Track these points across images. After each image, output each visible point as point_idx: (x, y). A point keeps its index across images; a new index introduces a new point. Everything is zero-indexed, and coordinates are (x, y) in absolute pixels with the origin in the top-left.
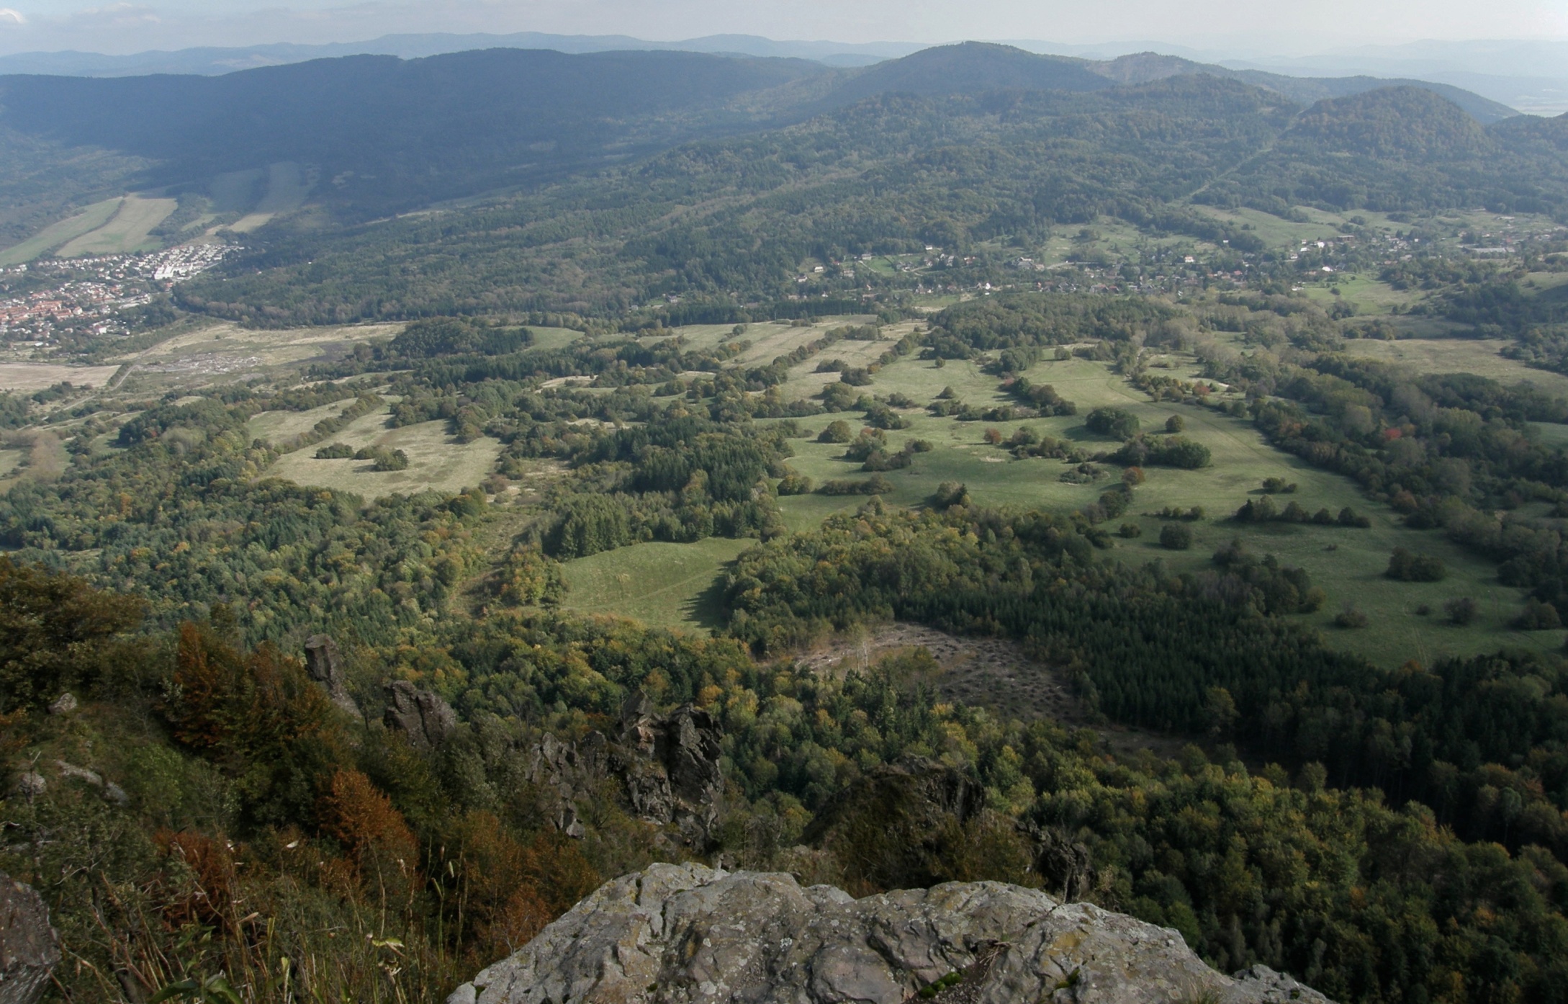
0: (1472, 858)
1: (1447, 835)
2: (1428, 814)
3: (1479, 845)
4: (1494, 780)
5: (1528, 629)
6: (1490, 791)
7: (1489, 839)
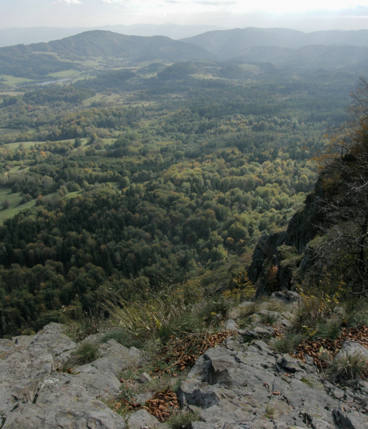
0: (34, 271)
1: (25, 268)
2: (18, 265)
3: (34, 267)
4: (32, 248)
5: (25, 203)
6: (31, 251)
7: (36, 264)
